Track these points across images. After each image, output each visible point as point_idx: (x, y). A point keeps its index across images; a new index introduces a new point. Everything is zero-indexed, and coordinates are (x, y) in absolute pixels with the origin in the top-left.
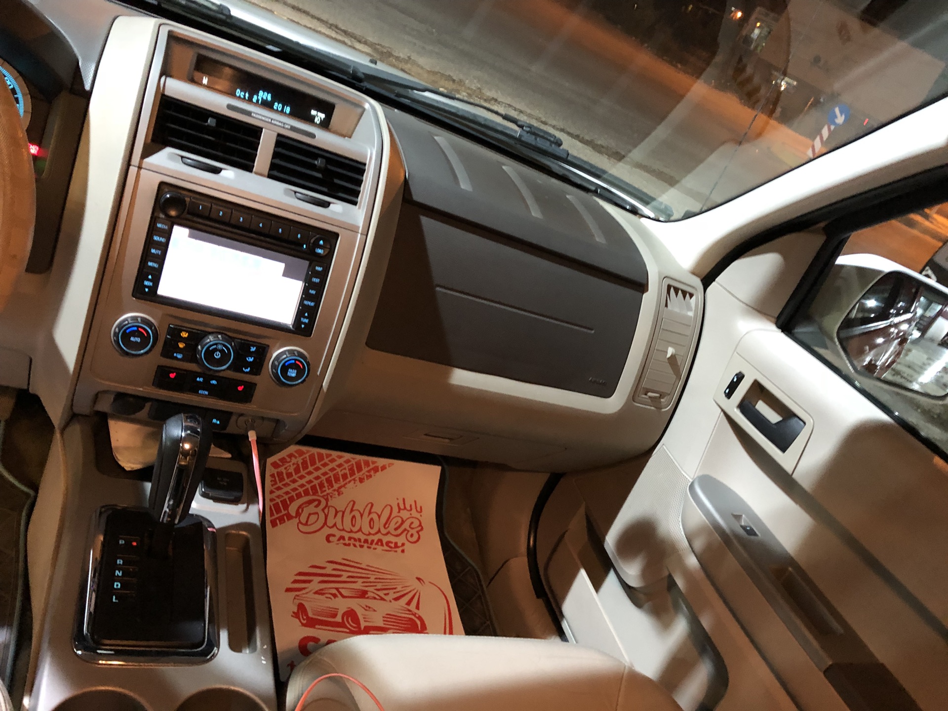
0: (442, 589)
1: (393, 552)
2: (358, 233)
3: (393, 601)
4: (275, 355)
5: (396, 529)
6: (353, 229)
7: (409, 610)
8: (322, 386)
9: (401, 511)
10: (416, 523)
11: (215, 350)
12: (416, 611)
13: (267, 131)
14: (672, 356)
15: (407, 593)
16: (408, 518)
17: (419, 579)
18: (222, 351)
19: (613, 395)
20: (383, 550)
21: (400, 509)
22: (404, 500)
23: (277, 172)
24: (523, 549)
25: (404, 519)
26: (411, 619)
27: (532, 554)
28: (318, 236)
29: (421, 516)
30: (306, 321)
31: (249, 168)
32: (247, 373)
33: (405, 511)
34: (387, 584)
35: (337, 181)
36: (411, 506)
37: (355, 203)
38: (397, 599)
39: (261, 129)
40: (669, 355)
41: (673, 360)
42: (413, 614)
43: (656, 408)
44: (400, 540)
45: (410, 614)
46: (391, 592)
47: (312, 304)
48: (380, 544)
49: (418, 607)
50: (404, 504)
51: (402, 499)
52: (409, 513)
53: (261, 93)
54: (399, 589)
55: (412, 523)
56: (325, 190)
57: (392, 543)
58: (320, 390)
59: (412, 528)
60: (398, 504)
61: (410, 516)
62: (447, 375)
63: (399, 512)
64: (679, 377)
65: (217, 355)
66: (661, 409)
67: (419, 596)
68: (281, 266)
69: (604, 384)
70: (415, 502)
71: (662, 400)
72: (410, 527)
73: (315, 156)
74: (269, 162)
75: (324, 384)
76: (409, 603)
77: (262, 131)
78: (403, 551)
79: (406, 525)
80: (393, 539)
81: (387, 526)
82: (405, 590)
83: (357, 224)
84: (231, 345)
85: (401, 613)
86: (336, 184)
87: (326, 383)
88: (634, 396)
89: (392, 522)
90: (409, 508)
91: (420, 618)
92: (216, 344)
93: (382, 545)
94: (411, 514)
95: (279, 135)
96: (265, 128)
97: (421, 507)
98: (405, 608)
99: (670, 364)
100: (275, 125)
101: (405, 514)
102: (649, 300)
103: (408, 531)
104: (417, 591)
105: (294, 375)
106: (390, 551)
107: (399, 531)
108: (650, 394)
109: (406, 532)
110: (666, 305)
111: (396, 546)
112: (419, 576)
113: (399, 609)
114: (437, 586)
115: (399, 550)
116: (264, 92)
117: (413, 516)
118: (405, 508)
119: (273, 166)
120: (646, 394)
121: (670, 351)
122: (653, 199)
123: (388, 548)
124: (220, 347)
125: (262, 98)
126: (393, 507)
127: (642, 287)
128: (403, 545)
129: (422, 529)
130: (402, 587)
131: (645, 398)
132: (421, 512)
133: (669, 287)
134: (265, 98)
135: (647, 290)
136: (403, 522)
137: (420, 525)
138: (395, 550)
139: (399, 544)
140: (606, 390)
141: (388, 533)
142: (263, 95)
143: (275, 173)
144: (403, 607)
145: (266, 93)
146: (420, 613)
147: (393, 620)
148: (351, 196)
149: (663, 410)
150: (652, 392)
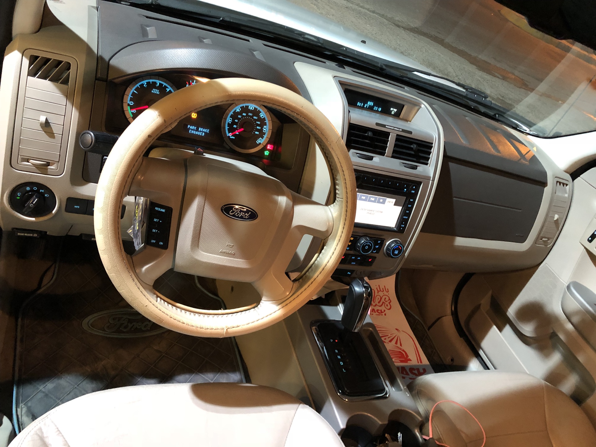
0: (409, 334)
1: (381, 316)
2: (430, 180)
3: (389, 343)
4: (387, 243)
5: (379, 302)
6: (428, 178)
7: (397, 347)
8: (404, 255)
9: (379, 292)
10: (387, 299)
11: (366, 245)
12: (400, 347)
13: (392, 134)
14: (557, 219)
15: (395, 337)
16: (383, 296)
17: (397, 329)
18: (369, 245)
19: (525, 241)
20: (376, 315)
21: (378, 291)
22: (379, 286)
23: (396, 155)
24: (449, 312)
25: (382, 296)
26: (400, 352)
27: (455, 314)
28: (413, 184)
29: (389, 294)
30: (403, 226)
31: (383, 154)
32: (375, 253)
33: (381, 292)
34: (384, 333)
35: (421, 154)
36: (383, 289)
37: (427, 164)
38: (391, 341)
39: (389, 133)
40: (555, 219)
41: (557, 222)
42: (400, 349)
43: (545, 245)
44: (383, 308)
45: (398, 349)
46: (387, 337)
47: (407, 218)
48: (374, 311)
49: (401, 345)
50: (380, 288)
51: (378, 286)
52: (382, 293)
53: (369, 102)
54: (389, 336)
55: (385, 299)
56: (415, 159)
57: (379, 310)
58: (404, 257)
59: (386, 301)
60: (377, 288)
61: (383, 295)
62: (453, 241)
63: (378, 293)
64: (558, 229)
65: (367, 247)
66: (547, 246)
67: (400, 338)
68: (394, 201)
69: (522, 236)
70: (385, 287)
71: (548, 241)
72: (385, 300)
73: (412, 143)
74: (393, 149)
75: (406, 254)
76: (396, 343)
77: (390, 134)
78: (385, 314)
79: (383, 300)
80: (380, 308)
81: (374, 301)
82: (393, 336)
83: (430, 176)
84: (372, 242)
85: (395, 349)
86: (421, 156)
87: (407, 254)
88: (536, 242)
89: (376, 299)
90: (382, 290)
91: (403, 351)
92: (367, 243)
93: (375, 312)
94: (384, 294)
95: (397, 135)
96: (391, 133)
97: (388, 289)
98: (395, 346)
99: (555, 223)
100: (396, 130)
101: (381, 294)
102: (547, 191)
103: (385, 303)
104: (398, 337)
105: (397, 253)
106: (379, 315)
107: (381, 303)
108: (544, 239)
109: (384, 304)
110: (556, 193)
111: (382, 312)
112: (398, 328)
113: (393, 347)
114: (406, 333)
115: (383, 314)
116: (370, 102)
117: (385, 294)
118: (380, 291)
119: (394, 151)
120: (541, 240)
121: (556, 217)
122: (535, 124)
123: (378, 314)
124: (368, 243)
125: (369, 105)
126: (375, 290)
127: (544, 184)
128: (384, 311)
129: (391, 301)
130: (391, 335)
131: (541, 241)
132: (388, 291)
133: (557, 182)
134: (370, 105)
135: (547, 186)
136: (381, 298)
137: (389, 299)
138: (382, 314)
139: (383, 311)
140: (522, 239)
141: (376, 305)
142: (370, 103)
143: (395, 155)
144: (394, 345)
145: (371, 102)
146: (403, 348)
147: (394, 353)
148: (425, 160)
149: (548, 246)
150: (544, 238)
